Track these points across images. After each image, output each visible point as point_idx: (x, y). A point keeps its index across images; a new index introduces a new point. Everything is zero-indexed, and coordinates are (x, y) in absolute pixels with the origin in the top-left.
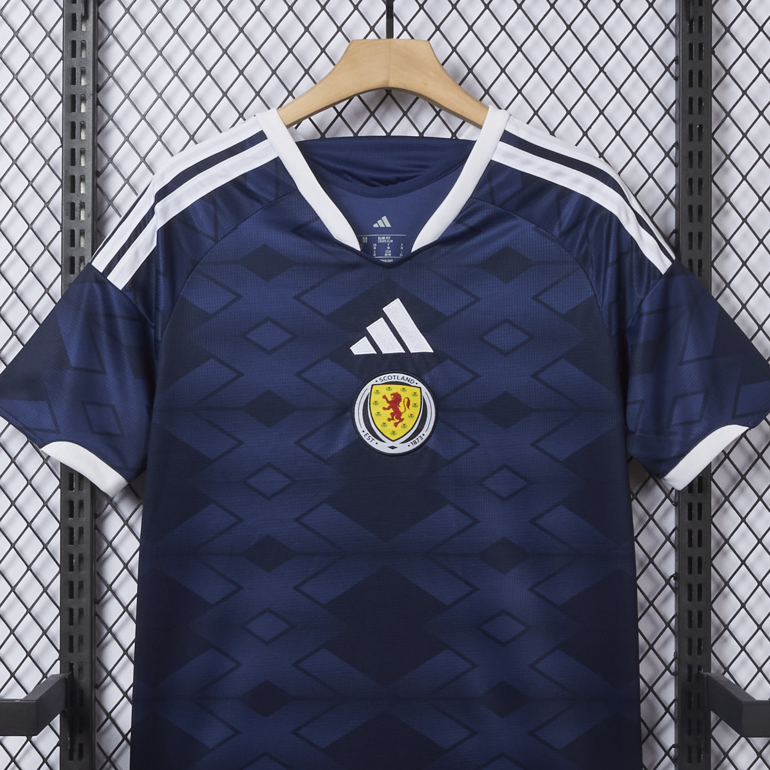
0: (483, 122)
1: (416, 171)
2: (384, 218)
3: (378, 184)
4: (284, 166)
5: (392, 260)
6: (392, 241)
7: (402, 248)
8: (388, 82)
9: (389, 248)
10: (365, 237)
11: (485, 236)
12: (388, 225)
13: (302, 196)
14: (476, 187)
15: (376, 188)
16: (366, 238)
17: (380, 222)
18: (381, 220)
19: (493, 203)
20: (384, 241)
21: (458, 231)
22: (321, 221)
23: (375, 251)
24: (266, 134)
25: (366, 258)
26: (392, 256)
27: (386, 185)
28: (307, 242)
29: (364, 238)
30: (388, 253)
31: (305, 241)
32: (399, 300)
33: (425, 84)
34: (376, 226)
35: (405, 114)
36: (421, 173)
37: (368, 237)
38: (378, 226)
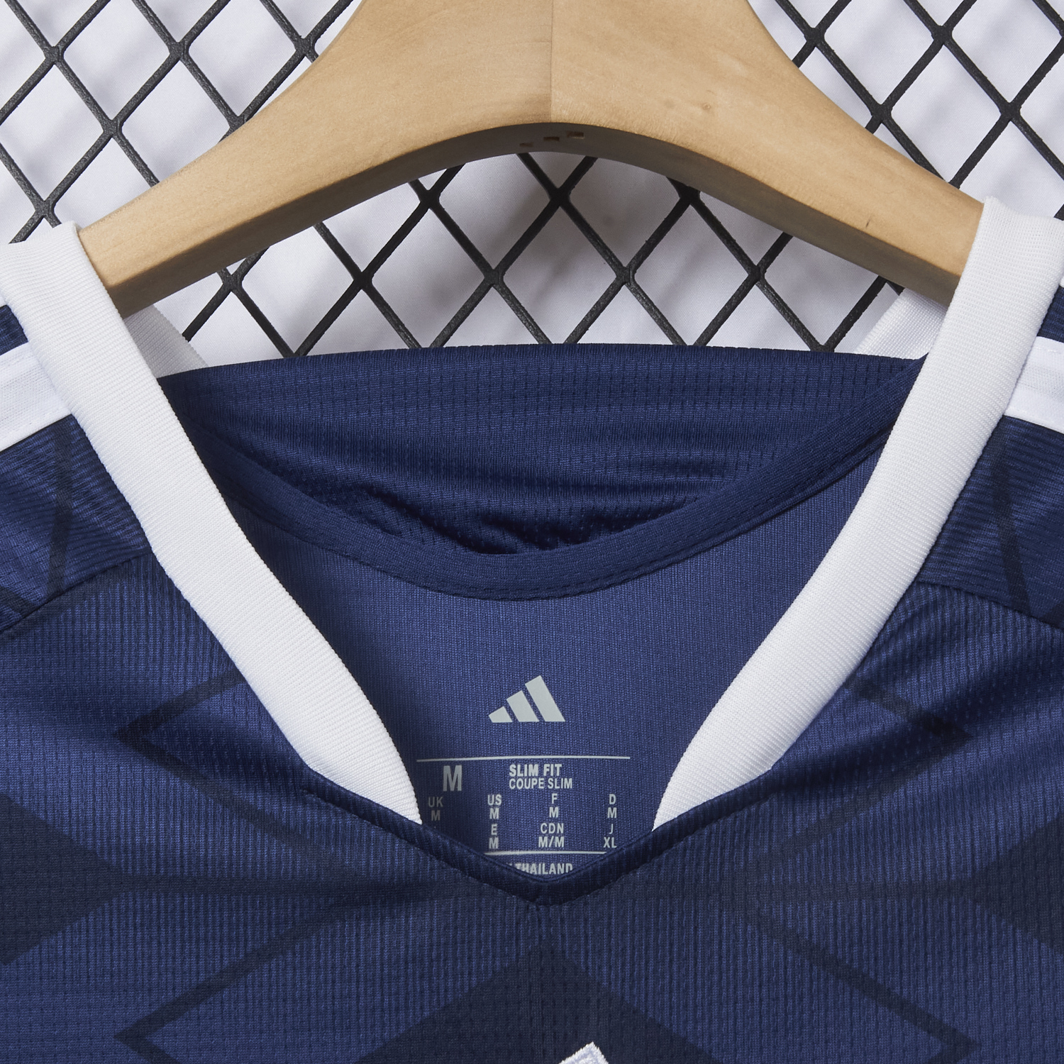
0: (963, 261)
1: (669, 487)
2: (537, 686)
3: (509, 540)
4: (94, 455)
5: (570, 866)
6: (568, 783)
7: (612, 813)
8: (546, 100)
9: (554, 812)
10: (453, 765)
11: (984, 753)
12: (553, 714)
13: (170, 582)
14: (939, 537)
15: (501, 559)
16: (459, 769)
17: (517, 701)
18: (521, 693)
19: (1021, 607)
20: (534, 782)
21: (864, 732)
22: (248, 687)
23: (494, 827)
24: (23, 321)
25: (450, 860)
26: (568, 846)
27: (543, 546)
28: (187, 785)
29: (447, 769)
30: (552, 838)
31: (175, 781)
32: (597, 1051)
33: (706, 108)
34: (499, 716)
35: (625, 277)
36: (691, 495)
37: (462, 763)
38: (508, 720)
